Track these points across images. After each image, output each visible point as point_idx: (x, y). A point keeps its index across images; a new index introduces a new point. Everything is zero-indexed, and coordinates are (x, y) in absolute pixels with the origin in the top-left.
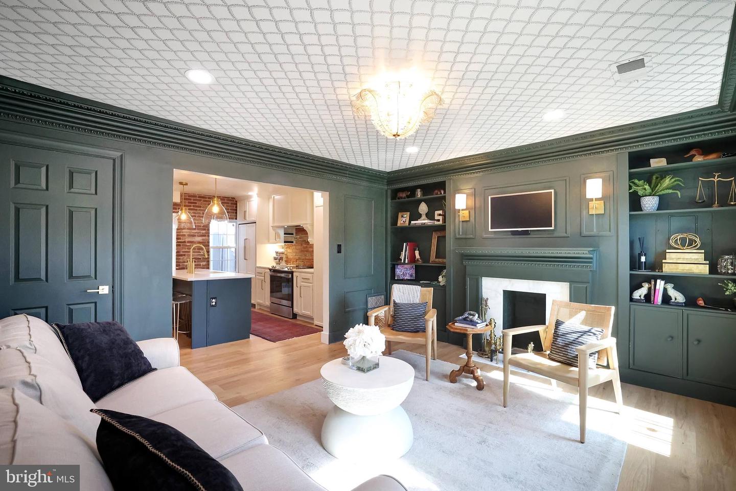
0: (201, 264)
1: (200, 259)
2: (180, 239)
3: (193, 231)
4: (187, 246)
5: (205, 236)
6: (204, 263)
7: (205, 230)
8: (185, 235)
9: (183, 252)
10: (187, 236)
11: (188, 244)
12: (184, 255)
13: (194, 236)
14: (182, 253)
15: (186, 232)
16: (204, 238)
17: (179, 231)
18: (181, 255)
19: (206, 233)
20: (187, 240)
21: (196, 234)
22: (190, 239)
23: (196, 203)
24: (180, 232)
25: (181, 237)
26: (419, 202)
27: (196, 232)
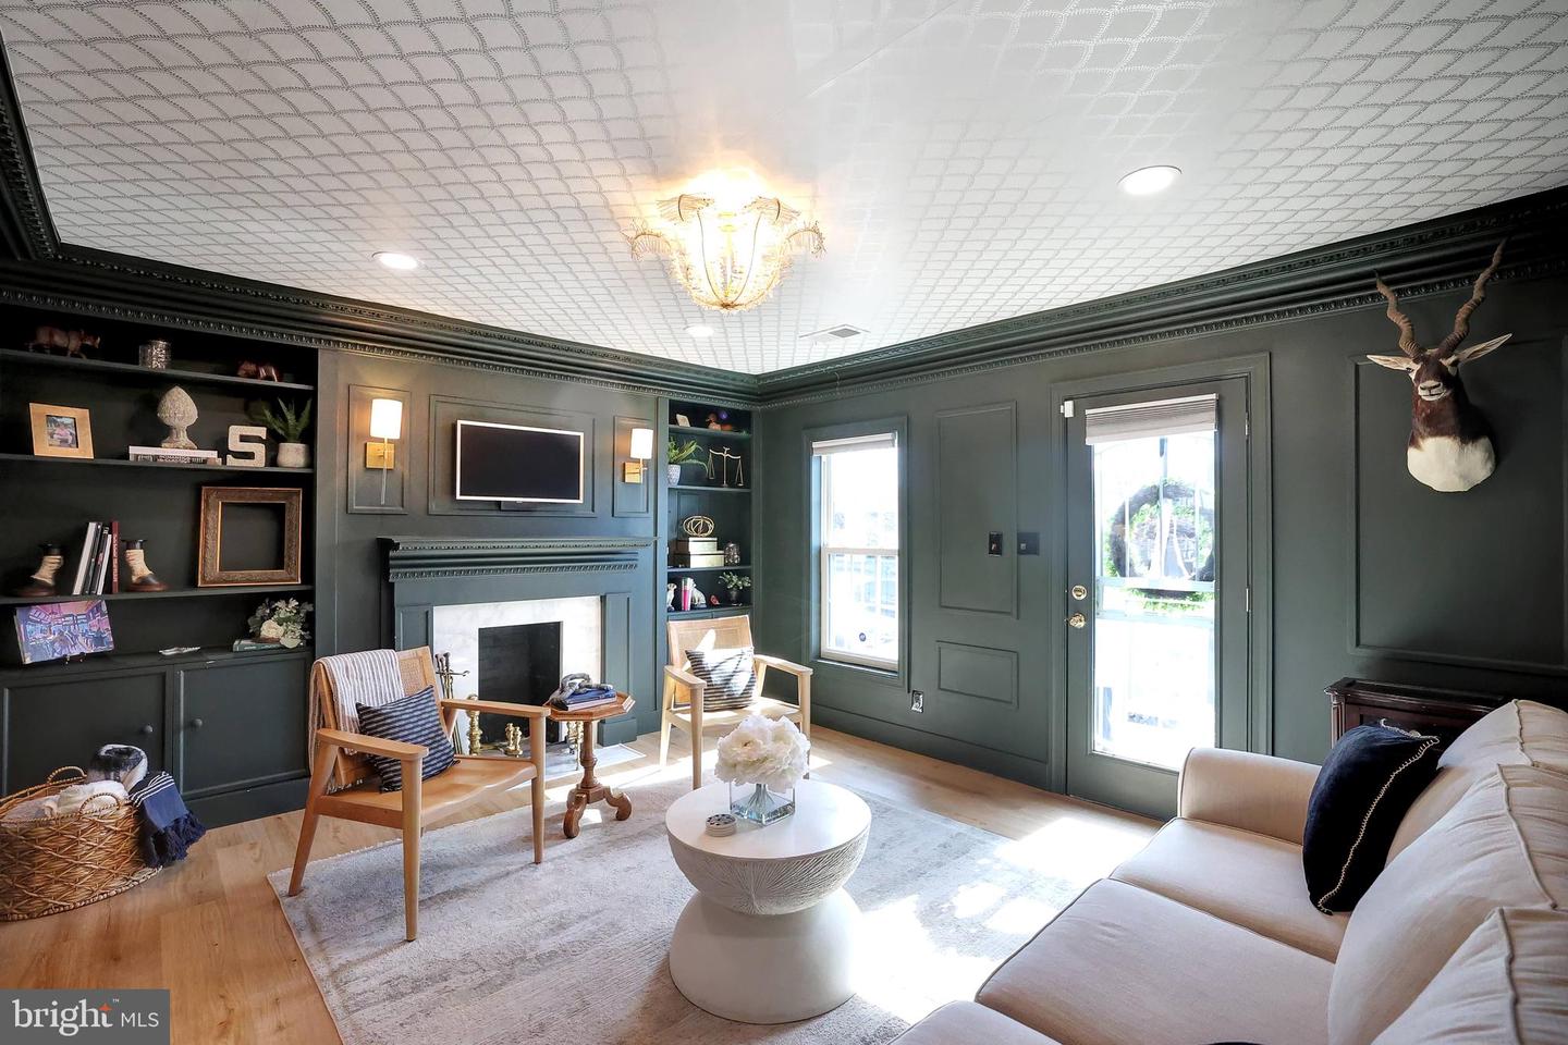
26: (162, 383)
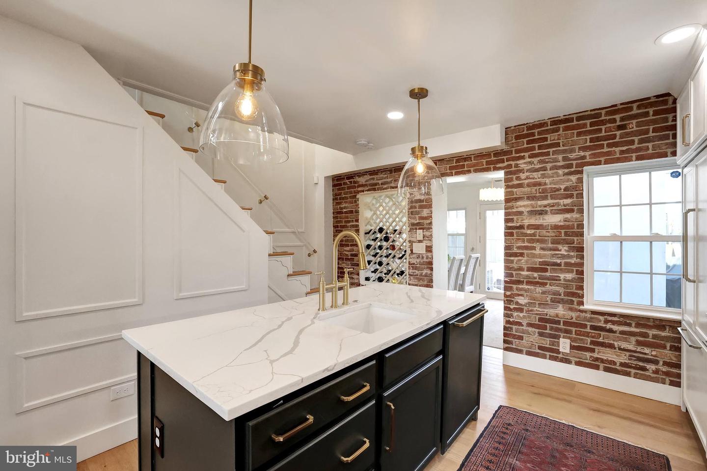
0: (562, 276)
1: (559, 265)
2: (512, 220)
3: (540, 203)
4: (526, 235)
5: (572, 211)
6: (569, 276)
7: (571, 196)
8: (521, 213)
9: (518, 248)
10: (526, 213)
11: (529, 232)
12: (522, 255)
13: (541, 213)
14: (515, 250)
15: (524, 206)
16: (568, 216)
17: (510, 204)
18: (515, 255)
19: (573, 204)
20: (526, 222)
21: (548, 209)
22: (533, 221)
23: (546, 139)
24: (512, 207)
25: (515, 218)
27: (549, 205)
